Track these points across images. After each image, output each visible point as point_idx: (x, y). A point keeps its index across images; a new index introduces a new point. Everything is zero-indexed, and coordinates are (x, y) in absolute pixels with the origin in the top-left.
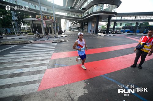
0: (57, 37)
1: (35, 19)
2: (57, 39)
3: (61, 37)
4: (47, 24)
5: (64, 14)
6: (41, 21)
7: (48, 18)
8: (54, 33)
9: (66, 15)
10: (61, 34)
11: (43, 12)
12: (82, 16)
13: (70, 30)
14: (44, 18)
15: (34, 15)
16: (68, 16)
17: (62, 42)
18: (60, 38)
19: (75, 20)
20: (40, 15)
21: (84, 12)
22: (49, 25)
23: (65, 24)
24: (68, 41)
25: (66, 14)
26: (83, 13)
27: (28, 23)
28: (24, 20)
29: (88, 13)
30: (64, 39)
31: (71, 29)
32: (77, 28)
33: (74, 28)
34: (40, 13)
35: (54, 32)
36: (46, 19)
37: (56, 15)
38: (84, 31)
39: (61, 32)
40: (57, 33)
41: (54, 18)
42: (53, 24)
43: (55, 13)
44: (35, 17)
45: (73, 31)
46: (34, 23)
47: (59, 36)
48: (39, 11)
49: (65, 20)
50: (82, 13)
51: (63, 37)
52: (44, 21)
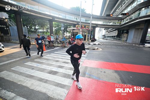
0: (90, 44)
1: (75, 28)
2: (90, 46)
3: (94, 44)
4: (83, 32)
5: (100, 23)
6: (79, 30)
7: (85, 27)
8: (88, 41)
9: (102, 24)
10: (94, 41)
11: (82, 23)
12: (120, 23)
13: (103, 39)
14: (82, 27)
15: (74, 26)
16: (104, 24)
17: (94, 49)
18: (92, 45)
19: (111, 28)
20: (79, 25)
21: (125, 18)
22: (85, 33)
23: (99, 32)
24: (101, 49)
25: (102, 22)
26: (123, 19)
27: (70, 32)
28: (68, 29)
29: (130, 19)
30: (97, 47)
31: (105, 37)
32: (112, 36)
33: (109, 36)
34: (79, 24)
35: (88, 39)
36: (83, 28)
37: (92, 24)
38: (121, 40)
39: (94, 40)
40: (90, 41)
41: (90, 27)
42: (89, 32)
43: (92, 23)
44: (75, 27)
45: (107, 39)
46: (74, 31)
47: (92, 43)
48: (79, 22)
49: (99, 28)
50: (121, 19)
51: (95, 44)
52: (81, 30)
